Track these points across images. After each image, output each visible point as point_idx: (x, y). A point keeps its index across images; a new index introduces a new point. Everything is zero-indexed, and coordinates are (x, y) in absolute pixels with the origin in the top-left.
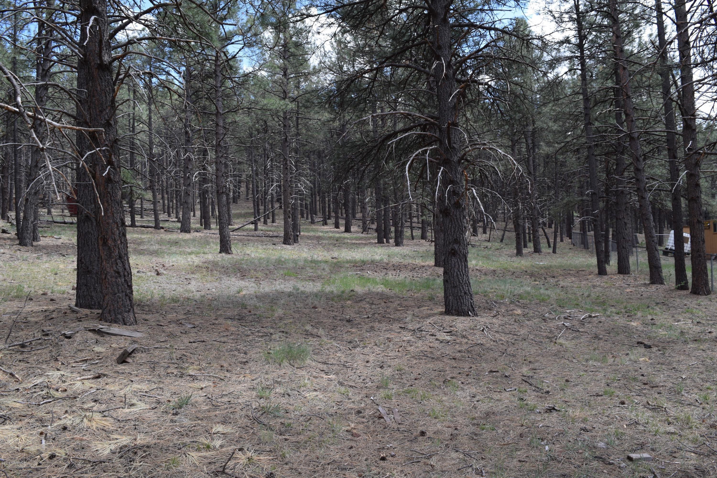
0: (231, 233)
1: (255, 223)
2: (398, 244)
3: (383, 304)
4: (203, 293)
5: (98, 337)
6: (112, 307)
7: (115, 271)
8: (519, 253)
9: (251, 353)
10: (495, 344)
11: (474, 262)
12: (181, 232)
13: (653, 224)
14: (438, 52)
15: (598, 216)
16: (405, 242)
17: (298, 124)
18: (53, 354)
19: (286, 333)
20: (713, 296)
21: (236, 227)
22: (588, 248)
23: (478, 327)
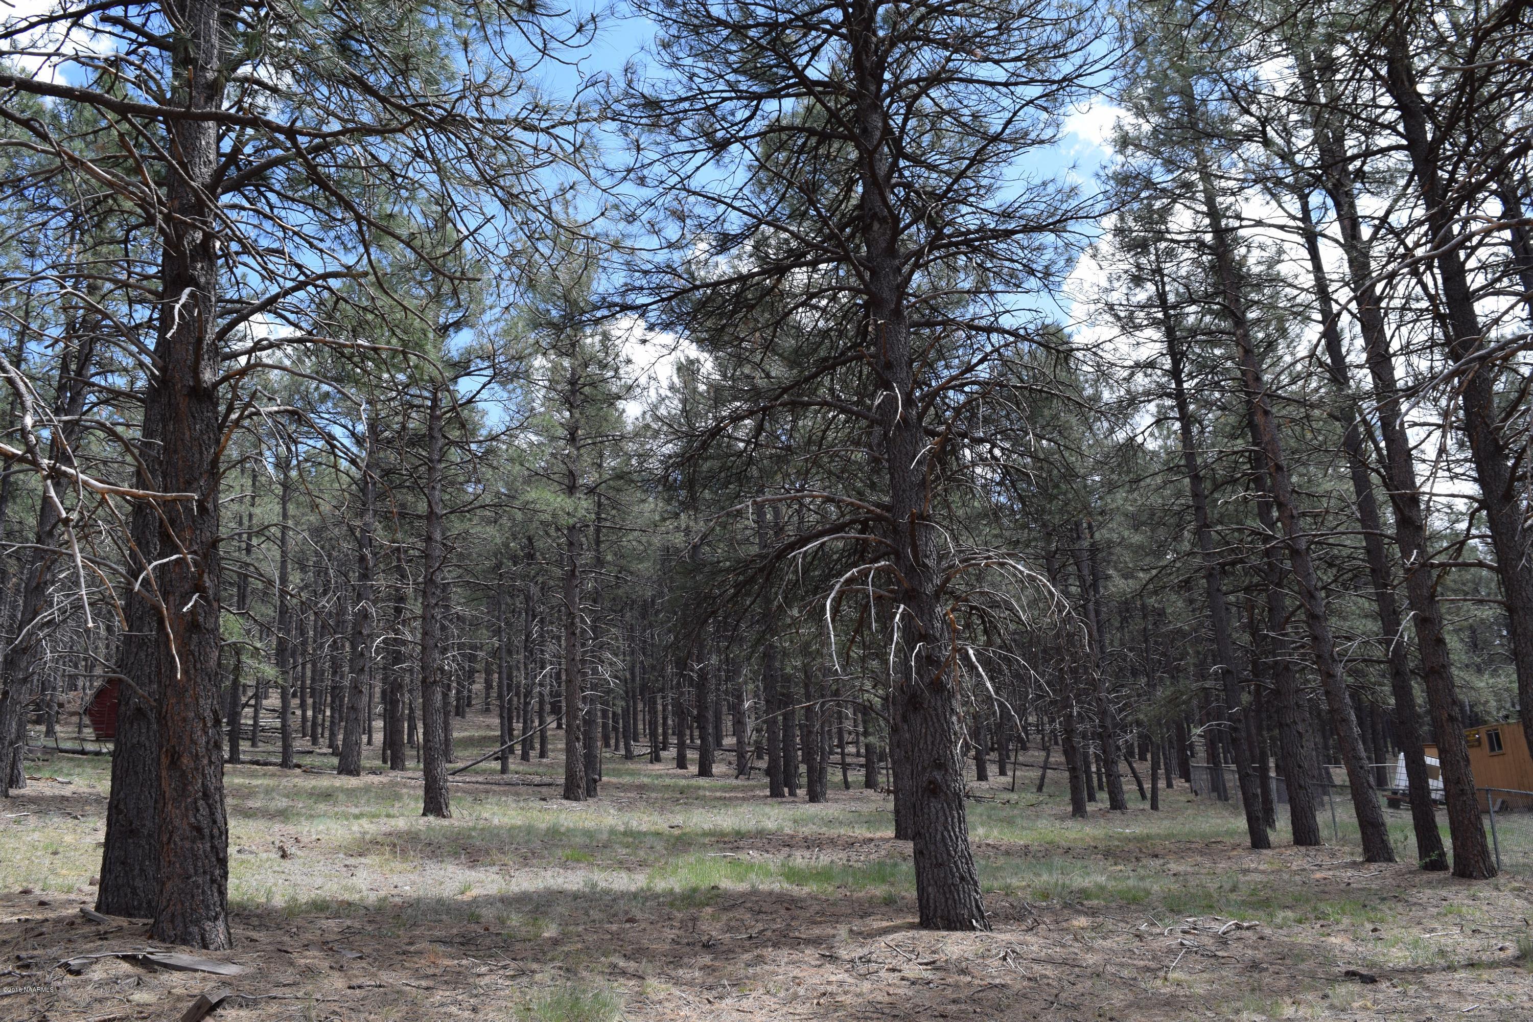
0: (450, 778)
1: (502, 758)
2: (814, 797)
3: (783, 912)
4: (382, 893)
5: (140, 971)
6: (179, 906)
7: (190, 825)
8: (1078, 811)
9: (489, 1009)
10: (1032, 984)
11: (981, 831)
12: (340, 773)
13: (1356, 730)
14: (888, 375)
15: (1239, 721)
16: (830, 794)
17: (598, 542)
18: (38, 1007)
19: (568, 970)
20: (1502, 879)
21: (460, 765)
22: (1226, 799)
23: (994, 952)
